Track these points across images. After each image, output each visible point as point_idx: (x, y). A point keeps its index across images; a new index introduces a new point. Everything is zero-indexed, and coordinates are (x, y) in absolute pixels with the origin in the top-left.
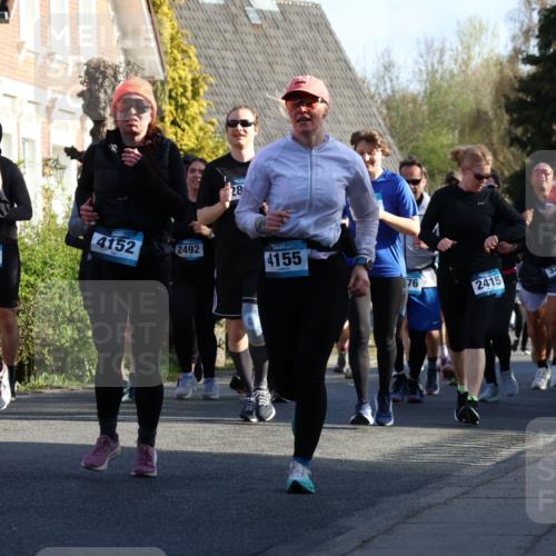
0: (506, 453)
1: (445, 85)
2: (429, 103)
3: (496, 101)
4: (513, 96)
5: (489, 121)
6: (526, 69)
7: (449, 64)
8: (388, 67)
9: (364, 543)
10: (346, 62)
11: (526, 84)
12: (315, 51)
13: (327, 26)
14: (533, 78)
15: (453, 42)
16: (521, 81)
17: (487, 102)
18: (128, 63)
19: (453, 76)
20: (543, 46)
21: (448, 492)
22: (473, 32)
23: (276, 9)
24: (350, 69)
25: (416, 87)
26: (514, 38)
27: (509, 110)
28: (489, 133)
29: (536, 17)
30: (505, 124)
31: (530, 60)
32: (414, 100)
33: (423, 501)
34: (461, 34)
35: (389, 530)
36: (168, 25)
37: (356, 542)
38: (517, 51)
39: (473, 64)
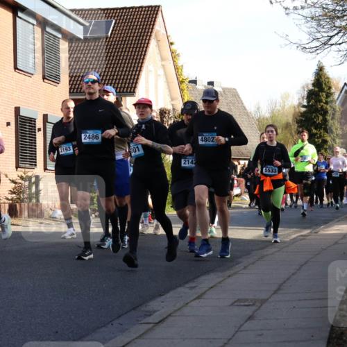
0: (294, 236)
1: (277, 114)
2: (272, 120)
3: (293, 120)
4: (298, 118)
5: (290, 126)
6: (303, 110)
7: (278, 107)
8: (258, 109)
9: (245, 268)
10: (244, 107)
11: (303, 114)
12: (234, 103)
13: (238, 96)
14: (305, 112)
15: (279, 100)
16: (301, 113)
17: (290, 120)
18: (174, 109)
19: (279, 111)
20: (308, 102)
21: (274, 250)
22: (285, 97)
23: (221, 90)
24: (245, 109)
25: (267, 115)
26: (299, 99)
27: (297, 122)
28: (291, 130)
29: (306, 93)
30: (296, 127)
31: (304, 106)
32: (267, 119)
33: (265, 253)
34: (282, 97)
35: (253, 263)
36: (186, 95)
37: (242, 267)
38: (300, 104)
39: (286, 107)
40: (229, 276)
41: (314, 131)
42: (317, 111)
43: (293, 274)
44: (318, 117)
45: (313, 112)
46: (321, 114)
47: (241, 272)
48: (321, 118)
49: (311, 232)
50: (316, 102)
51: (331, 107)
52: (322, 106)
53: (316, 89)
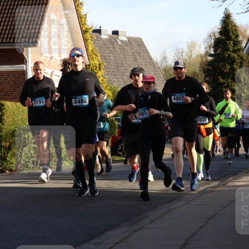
3: (200, 69)
4: (205, 67)
5: (198, 75)
6: (210, 58)
7: (185, 57)
8: (165, 58)
9: (152, 222)
10: (150, 57)
11: (210, 63)
12: (140, 53)
13: (144, 45)
14: (212, 61)
15: (186, 49)
16: (208, 62)
17: (197, 69)
19: (186, 60)
20: (215, 51)
21: (181, 203)
22: (192, 46)
23: (127, 40)
24: (151, 59)
26: (206, 48)
27: (204, 72)
29: (213, 41)
30: (203, 77)
31: (211, 55)
33: (173, 206)
34: (189, 47)
35: (160, 217)
36: (90, 46)
37: (150, 221)
38: (207, 52)
39: (193, 56)
40: (136, 231)
41: (222, 80)
42: (224, 59)
43: (201, 228)
44: (226, 66)
45: (221, 61)
46: (229, 63)
47: (147, 227)
48: (228, 67)
49: (219, 184)
50: (223, 50)
51: (239, 56)
52: (229, 55)
53: (223, 38)
